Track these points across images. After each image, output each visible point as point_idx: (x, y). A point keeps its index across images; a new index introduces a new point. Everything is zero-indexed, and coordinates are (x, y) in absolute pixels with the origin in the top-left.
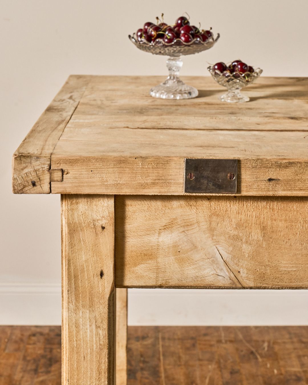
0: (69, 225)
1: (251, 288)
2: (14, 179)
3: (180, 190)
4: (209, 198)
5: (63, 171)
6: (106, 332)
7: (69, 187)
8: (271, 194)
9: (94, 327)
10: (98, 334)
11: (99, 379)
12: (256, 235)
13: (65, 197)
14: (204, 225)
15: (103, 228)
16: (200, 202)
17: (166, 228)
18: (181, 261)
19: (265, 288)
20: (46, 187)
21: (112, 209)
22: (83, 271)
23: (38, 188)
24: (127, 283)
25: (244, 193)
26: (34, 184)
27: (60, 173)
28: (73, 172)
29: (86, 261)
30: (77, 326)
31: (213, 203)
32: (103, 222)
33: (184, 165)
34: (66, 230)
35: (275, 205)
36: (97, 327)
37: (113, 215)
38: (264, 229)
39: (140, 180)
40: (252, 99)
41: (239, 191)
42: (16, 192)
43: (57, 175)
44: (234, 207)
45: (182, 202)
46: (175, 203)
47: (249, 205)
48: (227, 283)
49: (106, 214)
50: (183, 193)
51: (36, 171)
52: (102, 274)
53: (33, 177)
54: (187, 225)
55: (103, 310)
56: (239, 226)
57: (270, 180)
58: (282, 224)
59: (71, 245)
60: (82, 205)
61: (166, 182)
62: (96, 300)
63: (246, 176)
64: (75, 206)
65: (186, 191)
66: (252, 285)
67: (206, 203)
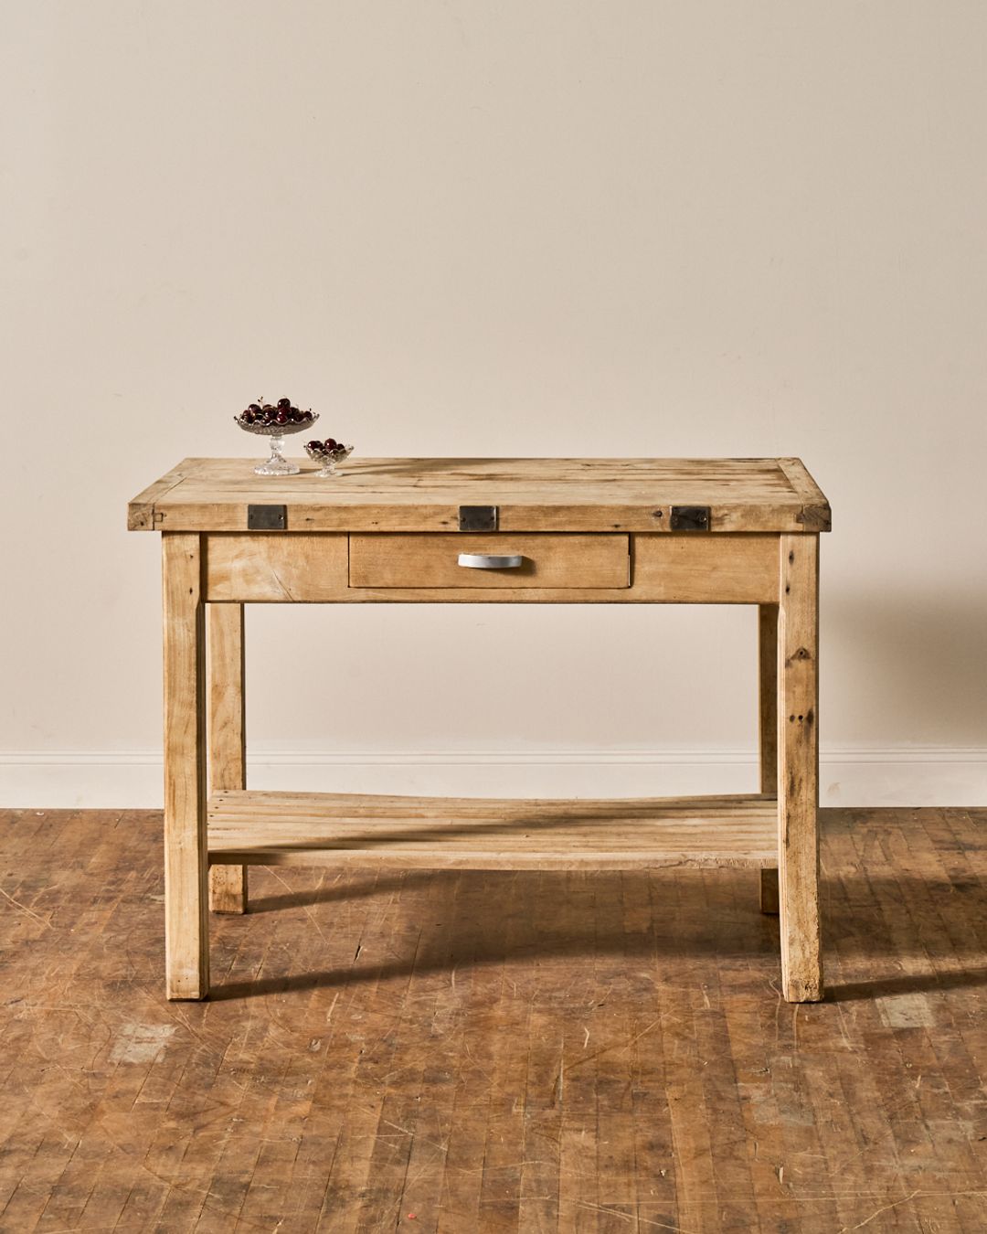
0: (167, 554)
1: (300, 602)
2: (129, 520)
3: (245, 528)
4: (267, 534)
5: (162, 514)
6: (195, 635)
7: (167, 526)
8: (308, 529)
9: (186, 631)
10: (188, 636)
11: (190, 670)
12: (301, 562)
13: (165, 533)
14: (264, 555)
15: (192, 557)
16: (261, 538)
17: (237, 557)
18: (248, 582)
19: (310, 602)
20: (151, 526)
21: (198, 543)
22: (177, 589)
23: (144, 527)
24: (210, 598)
25: (290, 529)
26: (142, 524)
27: (160, 516)
28: (169, 515)
29: (180, 581)
30: (174, 630)
31: (270, 538)
32: (192, 553)
33: (246, 510)
34: (165, 559)
35: (316, 539)
36: (189, 631)
37: (198, 547)
38: (307, 557)
39: (217, 520)
40: (344, 475)
41: (286, 527)
42: (130, 529)
43: (159, 517)
44: (284, 542)
45: (248, 538)
46: (243, 539)
47: (295, 540)
48: (282, 598)
49: (194, 546)
50: (247, 530)
51: (143, 514)
52: (191, 591)
53: (141, 519)
54: (252, 555)
55: (192, 617)
56: (289, 555)
57: (308, 520)
58: (320, 554)
59: (169, 569)
60: (177, 540)
61: (235, 522)
62: (187, 610)
63: (291, 517)
64: (171, 541)
65: (249, 528)
66: (300, 599)
67: (265, 538)
